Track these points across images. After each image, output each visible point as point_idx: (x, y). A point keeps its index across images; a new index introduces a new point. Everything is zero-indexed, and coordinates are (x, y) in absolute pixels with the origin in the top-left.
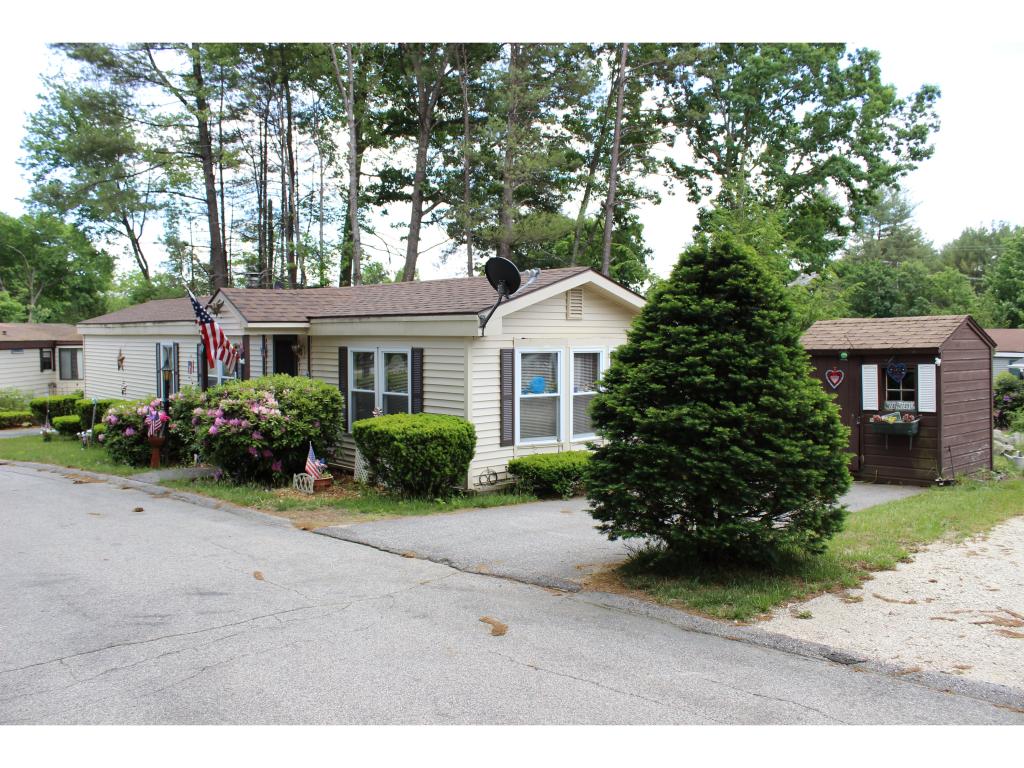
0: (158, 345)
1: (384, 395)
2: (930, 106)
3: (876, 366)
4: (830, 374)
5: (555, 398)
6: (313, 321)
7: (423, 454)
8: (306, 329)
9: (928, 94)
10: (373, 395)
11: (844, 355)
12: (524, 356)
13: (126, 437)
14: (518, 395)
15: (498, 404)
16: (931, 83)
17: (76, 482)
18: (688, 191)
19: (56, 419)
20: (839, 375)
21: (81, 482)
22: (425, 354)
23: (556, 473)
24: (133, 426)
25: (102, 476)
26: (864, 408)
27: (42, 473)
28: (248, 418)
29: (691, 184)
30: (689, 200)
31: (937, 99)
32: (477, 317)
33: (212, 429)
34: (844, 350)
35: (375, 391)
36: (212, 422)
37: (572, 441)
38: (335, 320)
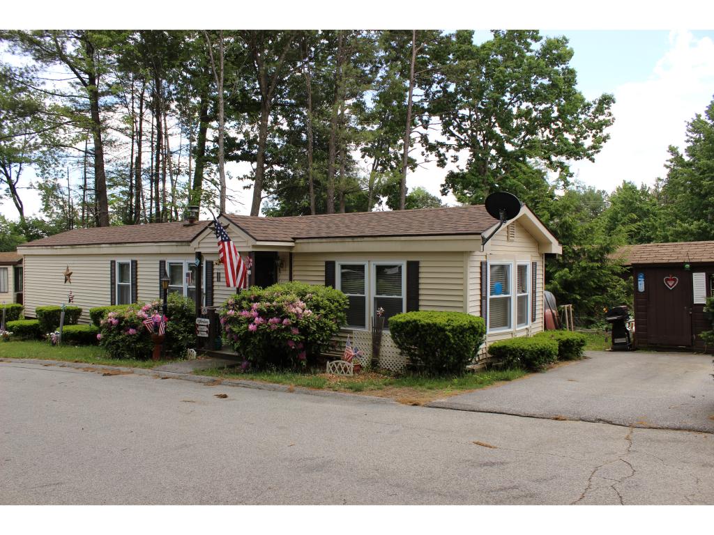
0: (113, 263)
1: (375, 298)
2: (608, 108)
3: (704, 274)
4: (667, 280)
5: (507, 298)
6: (297, 241)
7: (462, 341)
8: (291, 248)
9: (606, 101)
10: (364, 298)
11: (688, 266)
12: (492, 266)
13: (129, 336)
14: (489, 297)
15: (479, 303)
16: (609, 93)
17: (105, 375)
18: (437, 159)
19: (10, 324)
20: (675, 280)
21: (109, 374)
22: (421, 265)
23: (536, 353)
24: (135, 327)
25: (123, 369)
26: (695, 303)
27: (50, 368)
28: (290, 317)
29: (439, 155)
30: (438, 165)
31: (612, 104)
32: (479, 237)
33: (251, 327)
34: (687, 263)
35: (366, 295)
36: (250, 321)
37: (517, 329)
38: (324, 240)
